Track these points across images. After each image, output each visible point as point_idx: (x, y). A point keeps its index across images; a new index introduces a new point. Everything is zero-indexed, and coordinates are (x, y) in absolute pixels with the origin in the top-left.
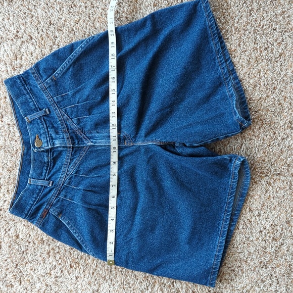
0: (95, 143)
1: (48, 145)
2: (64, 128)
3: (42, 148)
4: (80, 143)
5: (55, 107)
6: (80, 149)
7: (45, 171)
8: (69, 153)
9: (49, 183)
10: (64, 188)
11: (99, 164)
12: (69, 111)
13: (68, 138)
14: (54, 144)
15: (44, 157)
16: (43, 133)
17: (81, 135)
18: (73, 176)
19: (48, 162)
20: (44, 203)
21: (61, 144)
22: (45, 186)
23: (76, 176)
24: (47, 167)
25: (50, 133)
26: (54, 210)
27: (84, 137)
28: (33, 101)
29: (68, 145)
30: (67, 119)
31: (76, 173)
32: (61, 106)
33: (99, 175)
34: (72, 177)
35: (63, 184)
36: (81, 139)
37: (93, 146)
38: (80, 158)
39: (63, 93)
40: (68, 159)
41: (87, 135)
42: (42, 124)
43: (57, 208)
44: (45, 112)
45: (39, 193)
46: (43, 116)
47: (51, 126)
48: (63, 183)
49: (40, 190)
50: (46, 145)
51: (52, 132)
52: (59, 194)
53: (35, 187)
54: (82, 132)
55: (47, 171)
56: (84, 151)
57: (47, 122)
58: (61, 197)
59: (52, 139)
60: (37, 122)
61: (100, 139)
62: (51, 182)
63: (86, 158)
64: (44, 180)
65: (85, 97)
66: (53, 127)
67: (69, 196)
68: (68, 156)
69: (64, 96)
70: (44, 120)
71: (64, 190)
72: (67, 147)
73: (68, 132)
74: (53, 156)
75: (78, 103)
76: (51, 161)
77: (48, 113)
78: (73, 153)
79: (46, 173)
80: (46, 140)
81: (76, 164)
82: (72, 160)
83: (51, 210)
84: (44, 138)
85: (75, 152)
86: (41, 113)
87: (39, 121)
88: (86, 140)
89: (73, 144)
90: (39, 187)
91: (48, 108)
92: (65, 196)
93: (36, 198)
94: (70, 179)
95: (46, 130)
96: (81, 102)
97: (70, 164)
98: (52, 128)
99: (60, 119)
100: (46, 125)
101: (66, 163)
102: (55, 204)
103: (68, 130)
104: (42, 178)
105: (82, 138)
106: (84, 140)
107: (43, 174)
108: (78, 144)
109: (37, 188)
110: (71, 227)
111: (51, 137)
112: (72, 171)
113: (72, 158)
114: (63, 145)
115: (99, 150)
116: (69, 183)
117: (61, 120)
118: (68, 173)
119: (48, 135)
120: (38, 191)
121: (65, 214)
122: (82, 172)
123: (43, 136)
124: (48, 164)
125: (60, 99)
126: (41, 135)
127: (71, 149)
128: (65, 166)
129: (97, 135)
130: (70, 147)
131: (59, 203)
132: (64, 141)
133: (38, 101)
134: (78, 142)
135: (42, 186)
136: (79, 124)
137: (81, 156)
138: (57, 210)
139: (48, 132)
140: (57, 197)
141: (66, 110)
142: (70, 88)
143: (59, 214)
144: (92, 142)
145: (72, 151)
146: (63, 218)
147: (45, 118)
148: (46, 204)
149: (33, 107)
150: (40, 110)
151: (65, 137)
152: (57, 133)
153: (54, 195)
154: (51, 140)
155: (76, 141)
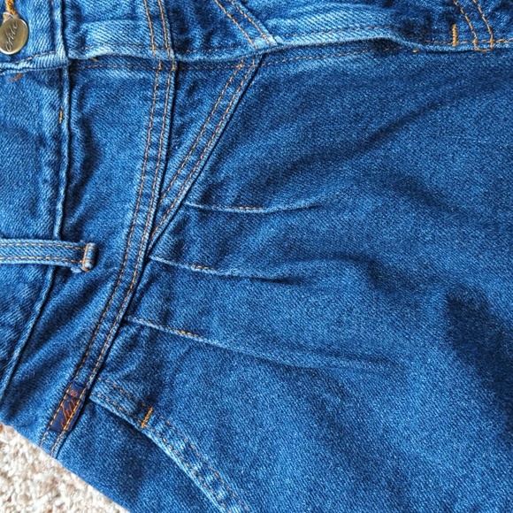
1: (53, 47)
3: (25, 57)
4: (215, 42)
6: (215, 73)
7: (45, 191)
8: (162, 100)
9: (80, 255)
11: (320, 141)
13: (154, 17)
14: (82, 43)
15: (40, 108)
19: (57, 137)
20: (63, 355)
21: (117, 44)
22: (57, 268)
23: (204, 215)
24: (56, 167)
26: (114, 391)
27: (236, 15)
29: (153, 53)
31: (206, 198)
33: (322, 197)
34: (185, 221)
36: (224, 23)
38: (215, 122)
40: (156, 130)
43: (127, 378)
45: (33, 302)
48: (149, 253)
49: (36, 287)
50: (43, 43)
52: (134, 309)
53: (13, 275)
55: (56, 188)
56: (236, 84)
58: (145, 320)
59: (80, 18)
62: (90, 247)
63: (244, 124)
64: (49, 237)
67: (182, 313)
68: (159, 114)
72: (147, 64)
74: (80, 107)
76: (71, 136)
78: (182, 94)
79: (53, 201)
80: (46, 22)
81: (199, 152)
82: (177, 132)
83: (100, 389)
85: (190, 92)
88: (247, 24)
89: (182, 46)
90: (31, 274)
92: (166, 317)
93: (18, 329)
94: (179, 229)
97: (169, 156)
101: (152, 152)
102: (121, 361)
104: (39, 225)
105: (230, 18)
106: (237, 26)
107: (43, 207)
108: (207, 46)
109: (21, 279)
110: (202, 473)
112: (182, 189)
113: (178, 121)
114: (126, 51)
115: (310, 75)
116: (177, 252)
118: (166, 201)
121: (169, 410)
122: (231, 193)
124: (58, 152)
127: (171, 79)
128: (150, 166)
131: (138, 355)
132: (136, 27)
134: (207, 39)
135: (45, 268)
137: (220, 112)
138: (129, 388)
140: (124, 323)
143: (140, 410)
144: (274, 31)
145: (177, 86)
146: (160, 427)
148: (71, 361)
151: (141, 10)
154: (71, 24)
155: (197, 34)
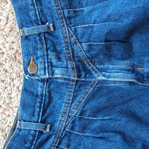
0: (109, 77)
1: (45, 74)
2: (68, 53)
3: (37, 75)
4: (88, 76)
5: (63, 22)
6: (86, 83)
7: (37, 109)
8: (72, 88)
9: (46, 128)
10: (65, 135)
12: (79, 31)
13: (73, 68)
14: (53, 73)
15: (38, 87)
16: (41, 56)
17: (90, 65)
18: (77, 118)
19: (42, 95)
21: (63, 75)
22: (39, 131)
23: (80, 119)
25: (50, 57)
27: (93, 69)
28: (35, 10)
29: (72, 78)
30: (75, 43)
31: (81, 114)
32: (71, 23)
34: (75, 119)
35: (64, 130)
36: (89, 70)
37: (105, 81)
38: (85, 95)
39: (76, 8)
40: (69, 96)
41: (98, 66)
42: (42, 43)
44: (49, 28)
45: (33, 141)
46: (44, 33)
47: (52, 48)
48: (65, 128)
49: (34, 136)
50: (42, 72)
51: (52, 56)
52: (60, 143)
53: (27, 132)
54: (92, 62)
55: (40, 109)
56: (91, 86)
57: (49, 42)
59: (52, 66)
60: (35, 38)
61: (116, 72)
62: (49, 126)
63: (93, 96)
64: (37, 122)
65: (105, 16)
66: (55, 50)
68: (70, 92)
69: (78, 11)
70: (45, 39)
71: (66, 138)
72: (69, 80)
73: (74, 60)
74: (49, 88)
75: (94, 23)
76: (46, 95)
77: (52, 30)
78: (77, 87)
79: (39, 112)
80: (43, 66)
81: (80, 102)
82: (75, 97)
84: (41, 63)
85: (79, 87)
86: (42, 28)
87: (38, 38)
88: (96, 72)
89: (79, 76)
90: (32, 133)
91: (53, 22)
94: (73, 122)
95: (45, 53)
96: (98, 23)
97: (72, 103)
98: (53, 51)
99: (66, 40)
100: (46, 45)
101: (68, 101)
103: (73, 56)
104: (35, 119)
105: (91, 70)
106: (93, 72)
107: (36, 114)
108: (85, 77)
109: (29, 133)
111: (51, 63)
112: (75, 112)
113: (75, 94)
114: (65, 77)
116: (72, 128)
117: (67, 42)
118: (70, 114)
119: (46, 60)
120: (31, 138)
122: (88, 114)
123: (40, 60)
124: (42, 100)
125: (72, 14)
126: (37, 58)
127: (74, 83)
128: (66, 105)
129: (111, 66)
130: (73, 81)
132: (68, 71)
133: (42, 11)
134: (86, 75)
135: (36, 131)
136: (89, 52)
137: (87, 93)
139: (48, 55)
141: (75, 31)
142: (87, 4)
144: (104, 76)
145: (76, 85)
147: (47, 36)
149: (34, 18)
150: (43, 23)
151: (69, 66)
152: (59, 59)
153: (54, 145)
154: (50, 68)
155: (83, 73)
